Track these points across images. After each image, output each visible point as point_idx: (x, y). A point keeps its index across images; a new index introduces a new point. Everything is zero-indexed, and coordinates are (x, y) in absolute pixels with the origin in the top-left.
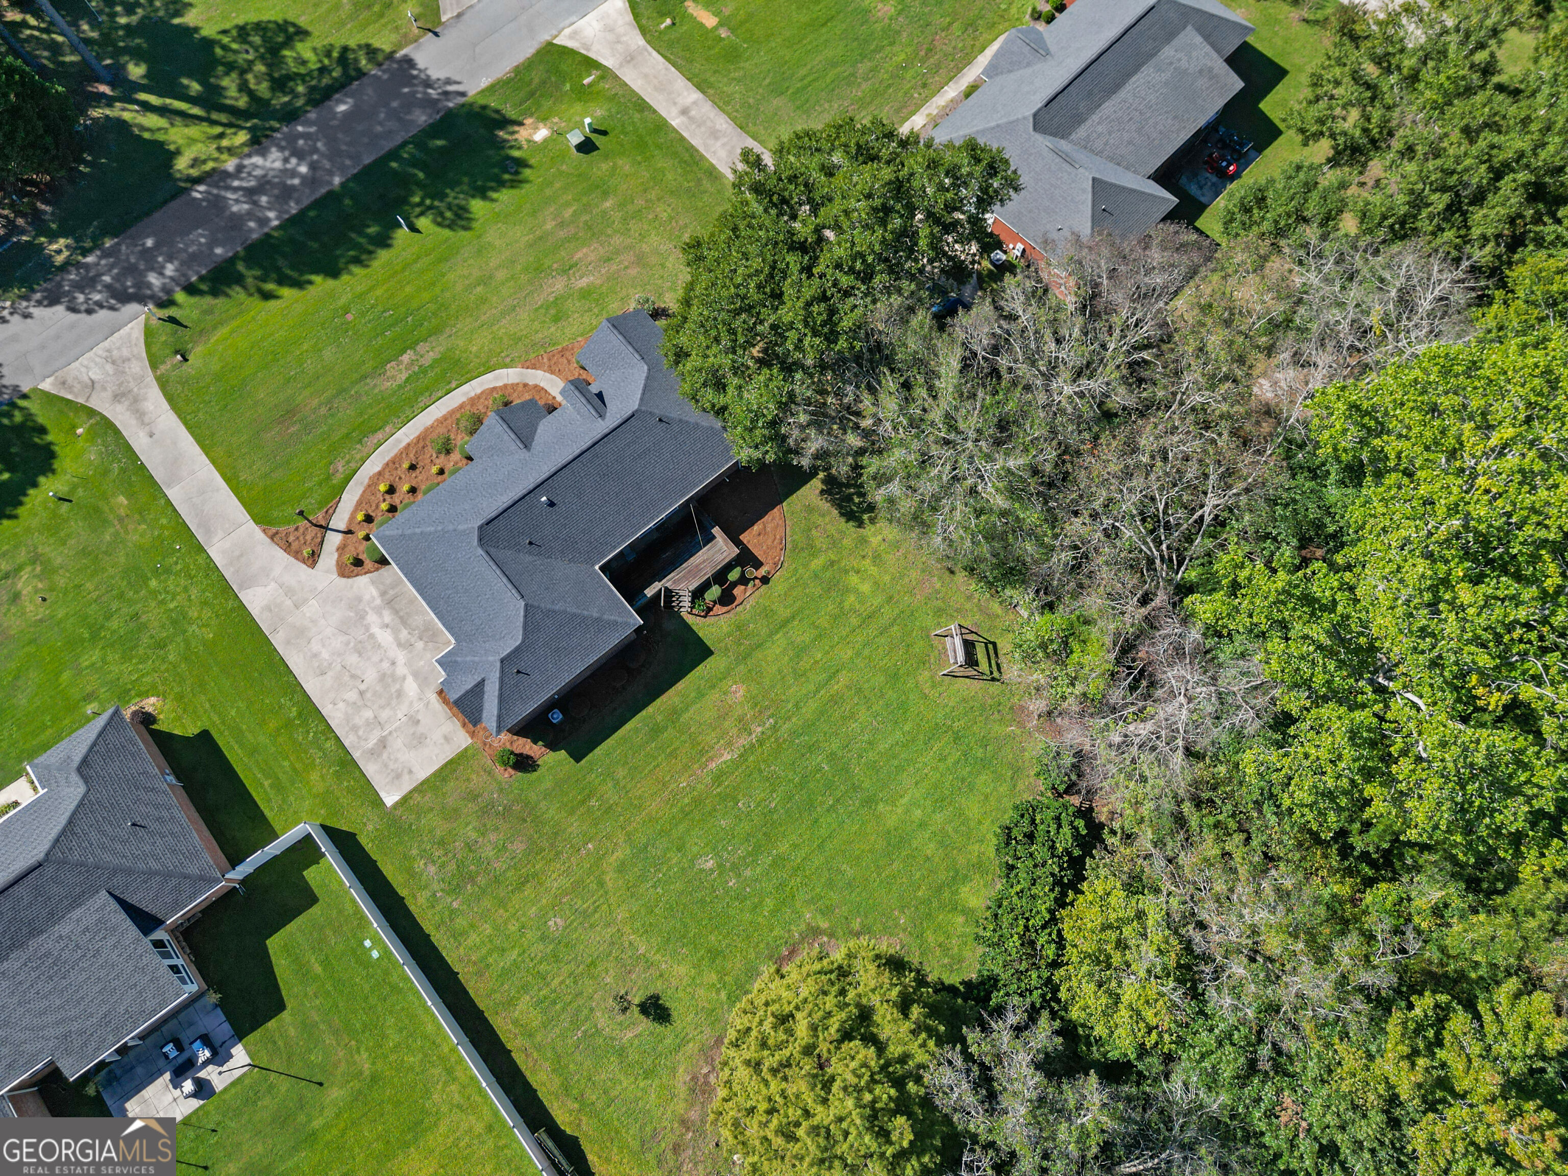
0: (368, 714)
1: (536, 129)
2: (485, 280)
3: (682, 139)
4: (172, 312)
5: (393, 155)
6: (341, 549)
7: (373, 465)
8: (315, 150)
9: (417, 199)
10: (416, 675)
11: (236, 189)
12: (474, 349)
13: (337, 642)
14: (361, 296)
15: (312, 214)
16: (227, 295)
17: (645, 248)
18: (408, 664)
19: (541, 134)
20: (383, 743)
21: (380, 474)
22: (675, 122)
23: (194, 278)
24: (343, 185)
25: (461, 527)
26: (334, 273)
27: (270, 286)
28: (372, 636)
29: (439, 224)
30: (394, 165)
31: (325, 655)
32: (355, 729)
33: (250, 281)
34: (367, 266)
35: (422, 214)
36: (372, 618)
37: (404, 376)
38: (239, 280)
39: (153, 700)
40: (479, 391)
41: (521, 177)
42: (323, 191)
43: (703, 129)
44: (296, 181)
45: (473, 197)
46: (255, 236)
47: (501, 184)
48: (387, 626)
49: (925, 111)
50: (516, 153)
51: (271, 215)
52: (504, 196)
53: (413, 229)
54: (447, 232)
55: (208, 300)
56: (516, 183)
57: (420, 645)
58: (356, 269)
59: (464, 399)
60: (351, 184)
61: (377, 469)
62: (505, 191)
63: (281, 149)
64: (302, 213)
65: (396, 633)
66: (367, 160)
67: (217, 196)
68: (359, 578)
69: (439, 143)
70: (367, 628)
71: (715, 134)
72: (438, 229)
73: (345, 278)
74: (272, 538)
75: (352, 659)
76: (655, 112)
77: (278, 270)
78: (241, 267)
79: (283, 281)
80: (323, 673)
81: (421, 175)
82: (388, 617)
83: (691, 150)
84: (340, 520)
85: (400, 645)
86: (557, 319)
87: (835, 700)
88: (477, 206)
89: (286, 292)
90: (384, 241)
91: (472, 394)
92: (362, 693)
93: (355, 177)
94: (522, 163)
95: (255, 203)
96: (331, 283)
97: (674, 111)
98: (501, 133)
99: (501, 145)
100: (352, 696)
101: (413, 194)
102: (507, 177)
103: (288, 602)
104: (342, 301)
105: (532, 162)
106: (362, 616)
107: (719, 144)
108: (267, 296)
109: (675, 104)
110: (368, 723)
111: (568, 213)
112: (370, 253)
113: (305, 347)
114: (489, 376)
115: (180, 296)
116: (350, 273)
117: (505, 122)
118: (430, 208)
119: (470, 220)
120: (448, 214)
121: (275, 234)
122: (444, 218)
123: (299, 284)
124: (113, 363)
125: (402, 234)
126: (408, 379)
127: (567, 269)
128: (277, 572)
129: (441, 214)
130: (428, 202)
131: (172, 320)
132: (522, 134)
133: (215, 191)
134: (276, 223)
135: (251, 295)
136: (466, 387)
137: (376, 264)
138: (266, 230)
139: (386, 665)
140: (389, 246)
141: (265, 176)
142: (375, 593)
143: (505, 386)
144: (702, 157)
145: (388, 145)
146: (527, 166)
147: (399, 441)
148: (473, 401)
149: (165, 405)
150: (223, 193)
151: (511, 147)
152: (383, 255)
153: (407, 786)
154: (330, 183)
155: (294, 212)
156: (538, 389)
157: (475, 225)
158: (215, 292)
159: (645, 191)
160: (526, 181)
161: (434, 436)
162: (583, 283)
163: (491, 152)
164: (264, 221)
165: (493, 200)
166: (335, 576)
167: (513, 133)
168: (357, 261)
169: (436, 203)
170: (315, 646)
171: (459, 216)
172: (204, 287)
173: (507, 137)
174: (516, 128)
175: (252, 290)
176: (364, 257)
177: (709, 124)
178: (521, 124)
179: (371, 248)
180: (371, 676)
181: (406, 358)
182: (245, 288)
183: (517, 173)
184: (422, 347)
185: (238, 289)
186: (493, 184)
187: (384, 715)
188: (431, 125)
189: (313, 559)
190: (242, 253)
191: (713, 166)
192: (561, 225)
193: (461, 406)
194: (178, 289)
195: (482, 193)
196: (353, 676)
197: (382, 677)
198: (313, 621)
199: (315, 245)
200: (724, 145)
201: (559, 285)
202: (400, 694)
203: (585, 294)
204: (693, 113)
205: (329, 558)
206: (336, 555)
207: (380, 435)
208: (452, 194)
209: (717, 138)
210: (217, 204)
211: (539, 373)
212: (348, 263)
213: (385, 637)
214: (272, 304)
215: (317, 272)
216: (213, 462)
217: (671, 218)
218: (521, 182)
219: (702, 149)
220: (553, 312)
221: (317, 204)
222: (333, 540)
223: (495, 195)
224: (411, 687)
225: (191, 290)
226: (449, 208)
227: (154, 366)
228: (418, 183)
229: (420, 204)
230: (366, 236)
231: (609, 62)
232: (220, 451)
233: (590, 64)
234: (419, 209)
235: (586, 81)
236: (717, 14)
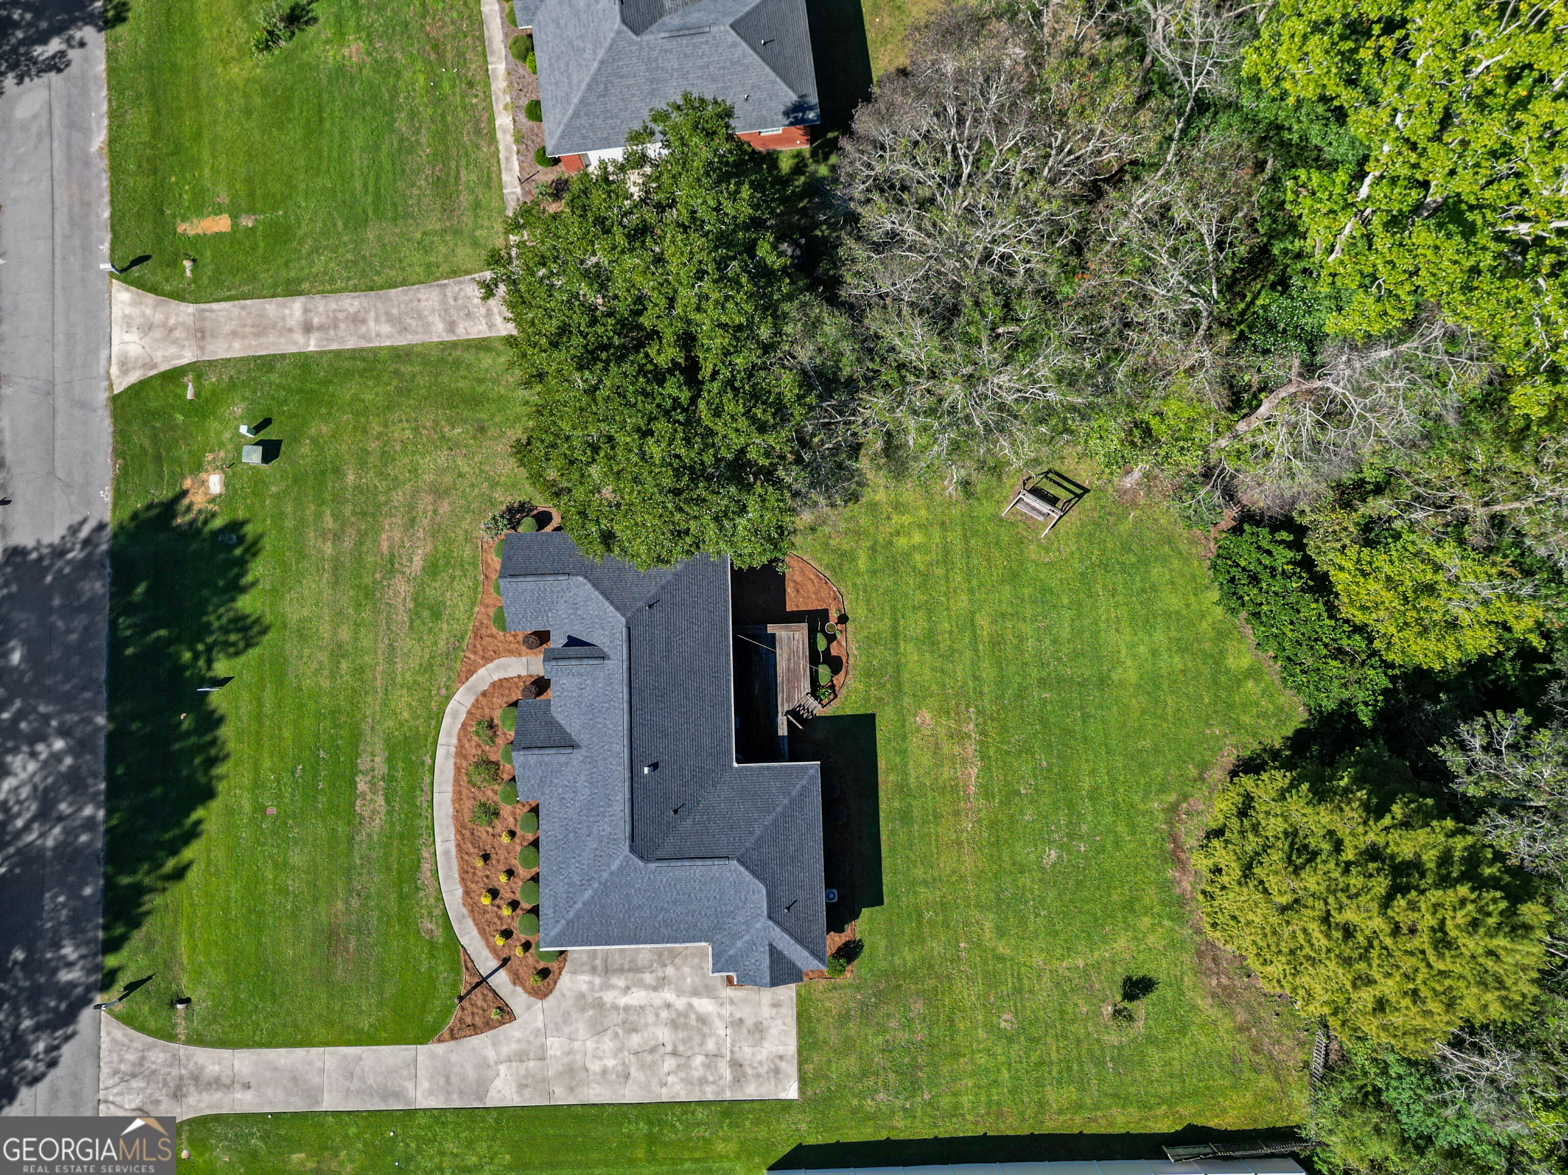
0: (698, 1060)
1: (203, 483)
2: (338, 652)
3: (337, 353)
4: (123, 980)
5: (116, 644)
6: (517, 979)
8: (46, 718)
9: (188, 655)
10: (696, 993)
11: (27, 828)
12: (406, 715)
13: (608, 1044)
14: (257, 784)
15: (120, 771)
16: (148, 913)
17: (428, 478)
18: (680, 993)
19: (215, 483)
20: (736, 1065)
21: (467, 893)
22: (312, 345)
23: (101, 934)
24: (110, 718)
25: (614, 867)
26: (207, 794)
27: (170, 864)
28: (627, 1009)
29: (237, 654)
30: (129, 651)
31: (610, 1063)
32: (702, 1081)
33: (147, 881)
34: (227, 756)
35: (210, 663)
36: (609, 997)
37: (381, 800)
38: (139, 891)
40: (455, 741)
41: (249, 538)
42: (101, 741)
43: (342, 326)
44: (68, 761)
45: (233, 600)
46: (99, 844)
47: (242, 564)
48: (628, 988)
49: (498, 107)
50: (218, 523)
51: (88, 811)
52: (258, 569)
53: (222, 682)
54: (252, 653)
55: (138, 937)
56: (253, 549)
57: (670, 971)
58: (220, 770)
59: (451, 761)
60: (118, 710)
61: (460, 892)
62: (252, 565)
63: (15, 750)
64: (111, 779)
65: (641, 984)
66: (102, 674)
68: (561, 983)
69: (141, 589)
70: (615, 1007)
71: (357, 320)
72: (242, 659)
73: (221, 787)
74: (453, 1037)
75: (635, 1040)
76: (283, 356)
77: (159, 845)
78: (125, 880)
79: (174, 851)
80: (627, 1076)
81: (163, 632)
82: (620, 981)
83: (355, 354)
84: (486, 962)
85: (655, 989)
86: (437, 615)
87: (996, 642)
88: (245, 603)
89: (188, 853)
90: (213, 721)
91: (453, 750)
92: (674, 1053)
93: (113, 700)
94: (235, 526)
95: (61, 819)
96: (215, 805)
97: (299, 337)
98: (179, 520)
99: (193, 531)
100: (670, 1063)
101: (179, 656)
102: (238, 552)
103: (531, 1064)
104: (247, 807)
105: (241, 515)
106: (600, 1005)
107: (371, 323)
108: (179, 874)
109: (291, 330)
110: (707, 1066)
111: (329, 522)
112: (213, 742)
113: (270, 875)
114: (446, 721)
115: (111, 961)
116: (220, 778)
117: (169, 508)
118: (209, 649)
119: (257, 621)
120: (233, 637)
121: (114, 822)
122: (233, 644)
123: (192, 834)
124: (134, 1076)
125: (217, 697)
126: (387, 801)
127: (391, 566)
128: (491, 1054)
129: (226, 644)
130: (200, 647)
131: (131, 988)
132: (198, 500)
134: (101, 814)
135: (164, 890)
136: (440, 751)
137: (231, 746)
138: (102, 828)
139: (664, 1014)
140: (221, 720)
141: (35, 788)
142: (586, 978)
143: (469, 713)
144: (375, 351)
145: (101, 642)
146: (242, 524)
147: (446, 853)
148: (461, 753)
149: (226, 1053)
150: (20, 843)
151: (206, 522)
152: (225, 732)
153: (791, 1069)
154: (98, 729)
155: (102, 786)
156: (498, 685)
157: (268, 619)
158: (135, 923)
159: (365, 431)
160: (259, 538)
161: (467, 817)
162: (418, 562)
163: (194, 546)
164: (90, 824)
165: (254, 584)
166: (539, 1004)
167: (189, 508)
168: (212, 762)
169: (209, 640)
170: (595, 1066)
171: (244, 629)
172: (119, 930)
173: (188, 518)
174: (186, 501)
175: (160, 884)
176: (213, 752)
177: (341, 316)
178: (184, 493)
179: (208, 738)
180: (663, 1034)
181: (362, 785)
182: (151, 890)
183: (241, 539)
184: (363, 763)
185: (147, 898)
186: (235, 571)
187: (711, 1045)
188: (113, 583)
189: (506, 1014)
190: (110, 869)
191: (392, 348)
192: (337, 538)
193: (458, 768)
194: (99, 958)
195: (236, 588)
196: (652, 1050)
197: (674, 1024)
198: (568, 1053)
199: (158, 791)
200: (377, 320)
201: (402, 588)
202: (702, 1020)
203: (432, 569)
204: (316, 321)
205: (517, 998)
206: (519, 989)
207: (426, 866)
208: (212, 618)
209: (364, 321)
210: (29, 857)
211: (481, 672)
212: (206, 772)
213: (637, 997)
214: (192, 875)
215: (192, 808)
216: (327, 1044)
217: (416, 430)
218: (255, 543)
219: (364, 344)
220: (426, 613)
221: (113, 756)
222: (501, 981)
223: (249, 578)
224: (704, 1005)
225: (112, 945)
226: (226, 630)
227: (171, 1037)
228: (169, 642)
229: (196, 656)
230: (188, 734)
231: (187, 357)
232: (319, 1030)
233: (173, 376)
234: (201, 663)
235: (190, 395)
236: (218, 210)
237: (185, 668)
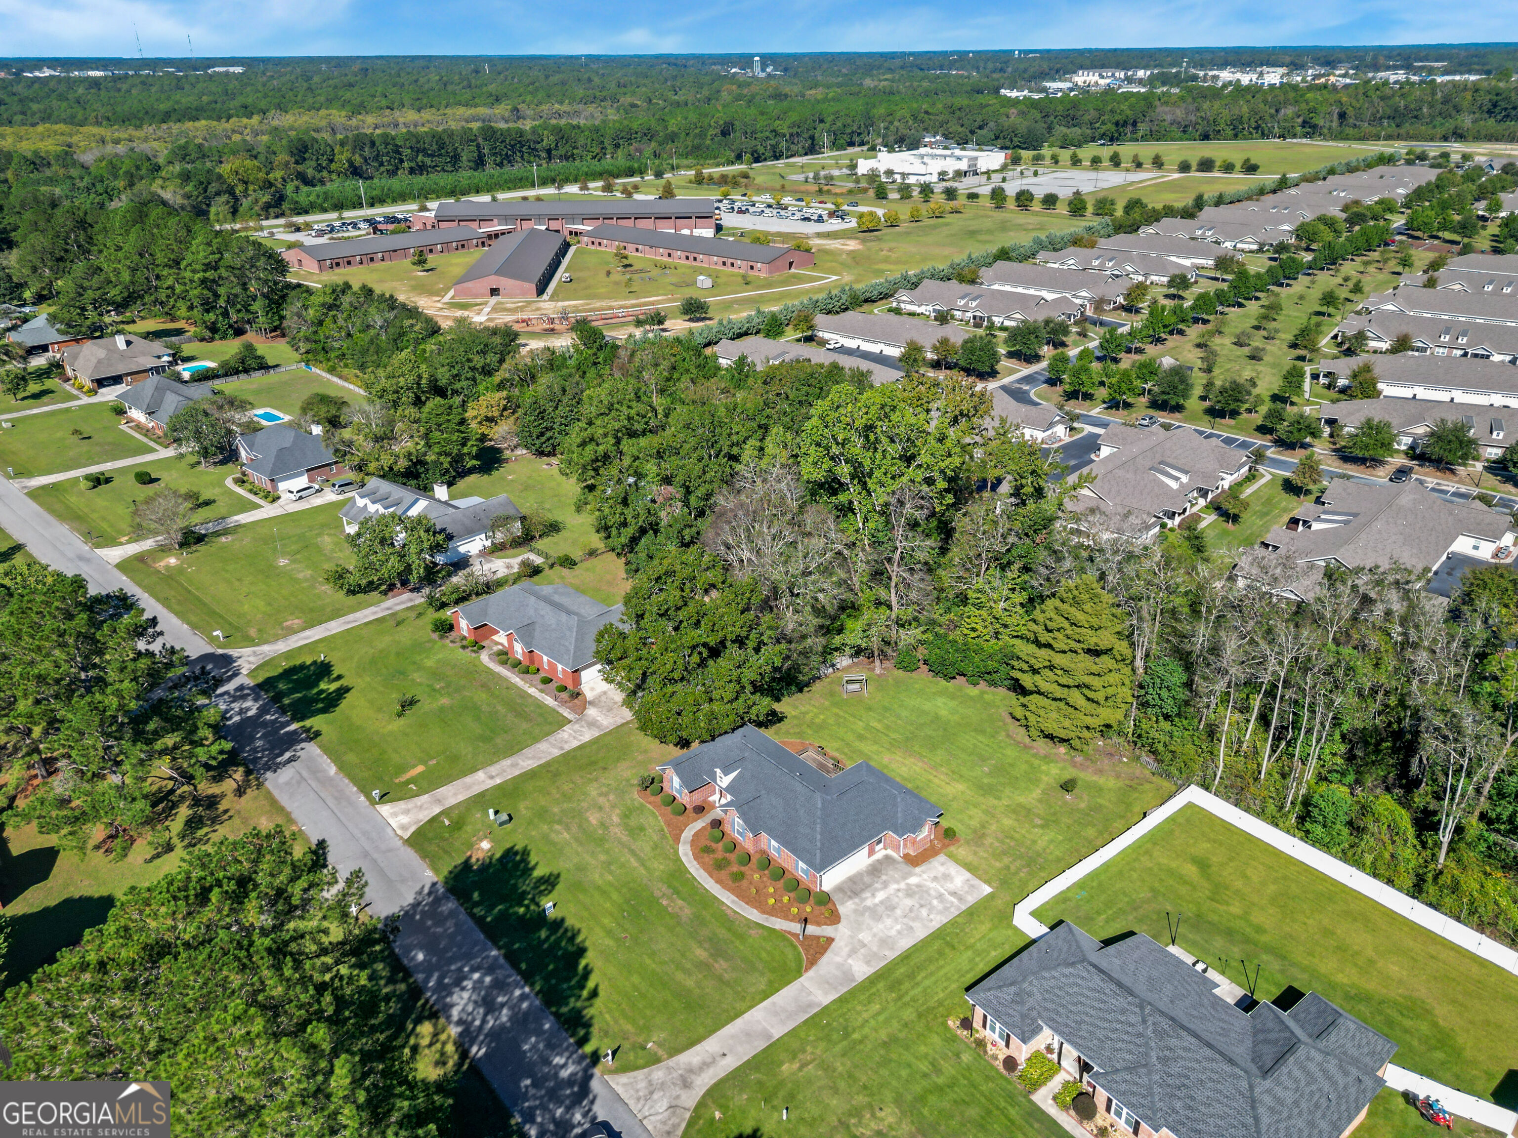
0: (935, 902)
1: (478, 848)
3: (514, 778)
7: (753, 915)
8: (460, 969)
9: (522, 910)
10: (904, 878)
11: (484, 1021)
12: (662, 866)
13: (889, 922)
15: (523, 966)
16: (592, 1018)
17: (594, 793)
18: (897, 882)
19: (485, 844)
20: (954, 894)
21: (759, 908)
22: (499, 781)
23: (572, 1040)
24: (499, 948)
26: (582, 951)
27: (585, 993)
28: (882, 902)
29: (551, 891)
30: (489, 919)
31: (898, 927)
32: (946, 909)
33: (578, 1005)
36: (869, 903)
37: (680, 902)
38: (578, 1011)
39: (950, 1023)
40: (696, 863)
41: (521, 850)
42: (502, 960)
43: (509, 770)
44: (488, 979)
45: (530, 875)
46: (537, 1002)
47: (524, 860)
48: (873, 895)
49: (525, 688)
50: (498, 855)
51: (517, 993)
52: (533, 859)
54: (558, 887)
55: (595, 1030)
56: (526, 852)
57: (884, 877)
58: (580, 939)
59: (701, 870)
61: (755, 911)
62: (530, 858)
63: (450, 994)
64: (520, 972)
65: (877, 890)
66: (480, 936)
67: (486, 1036)
68: (841, 911)
69: (476, 895)
70: (876, 905)
71: (514, 765)
72: (555, 892)
73: (587, 944)
74: (812, 964)
75: (898, 912)
76: (487, 790)
78: (566, 1009)
80: (912, 928)
81: (501, 907)
82: (867, 894)
83: (521, 776)
85: (886, 888)
86: (642, 830)
89: (591, 984)
91: (697, 866)
94: (508, 851)
95: (503, 1005)
96: (590, 954)
97: (489, 782)
98: (476, 865)
99: (486, 866)
100: (924, 912)
101: (516, 913)
102: (518, 858)
104: (611, 941)
105: (508, 845)
106: (867, 908)
107: (522, 763)
108: (594, 994)
109: (484, 781)
110: (941, 902)
111: (559, 827)
112: (566, 930)
113: (649, 961)
114: (684, 859)
115: (589, 1049)
116: (584, 941)
117: (467, 864)
118: (533, 900)
119: (551, 875)
120: (543, 888)
121: (537, 988)
122: (545, 890)
123: (587, 973)
124: (651, 1092)
126: (684, 899)
127: (604, 826)
128: (838, 959)
129: (541, 891)
130: (526, 902)
132: (480, 855)
133: (481, 1038)
135: (591, 1005)
136: (692, 870)
137: (577, 925)
139: (900, 894)
140: (563, 921)
141: (476, 1002)
142: (850, 902)
143: (693, 850)
144: (531, 770)
145: (470, 923)
146: (512, 849)
147: (733, 901)
148: (703, 865)
149: (697, 1046)
150: (486, 1031)
151: (491, 859)
152: (568, 923)
153: (976, 882)
154: (496, 958)
156: (697, 834)
157: (556, 872)
158: (588, 1026)
159: (549, 794)
160: (526, 848)
161: (730, 882)
162: (615, 819)
163: (491, 871)
164: (523, 997)
165: (537, 864)
166: (840, 926)
167: (477, 860)
168: (572, 938)
169: (530, 896)
170: (893, 932)
171: (546, 882)
172: (582, 1032)
173: (480, 863)
174: (473, 859)
175: (587, 1004)
176: (569, 934)
177: (505, 768)
178: (470, 856)
179: (561, 931)
180: (909, 902)
181: (664, 902)
182: (584, 1008)
183: (516, 853)
184: (657, 893)
185: (585, 1012)
186: (523, 865)
187: (933, 893)
189: (827, 940)
190: (553, 1008)
191: (539, 766)
192: (567, 830)
193: (707, 870)
194: (580, 1052)
195: (528, 871)
198: (875, 935)
200: (524, 761)
201: (616, 830)
202: (918, 886)
203: (625, 816)
204: (494, 774)
205: (827, 931)
206: (824, 926)
207: (729, 911)
208: (524, 888)
209: (518, 764)
210: (495, 1035)
211: (684, 835)
213: (881, 896)
214: (602, 992)
215: (577, 964)
216: (751, 1007)
217: (574, 783)
218: (525, 850)
219: (524, 770)
220: (637, 832)
222: (811, 929)
223: (533, 863)
224: (913, 880)
226: (536, 887)
227: (658, 1061)
228: (507, 909)
229: (527, 907)
230: (548, 938)
231: (437, 810)
232: (739, 1005)
233: (433, 820)
234: (532, 907)
235: (447, 823)
236: (415, 766)
237: (525, 914)
